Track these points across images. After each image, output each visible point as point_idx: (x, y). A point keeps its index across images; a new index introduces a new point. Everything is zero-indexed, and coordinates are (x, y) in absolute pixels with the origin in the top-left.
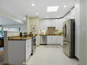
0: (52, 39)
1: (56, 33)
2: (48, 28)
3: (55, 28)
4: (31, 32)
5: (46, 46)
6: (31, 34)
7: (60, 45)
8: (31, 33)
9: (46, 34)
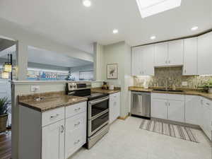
0: (168, 104)
1: (185, 84)
2: (157, 69)
3: (181, 68)
4: (106, 81)
5: (147, 121)
6: (105, 86)
7: (201, 129)
8: (105, 83)
9: (149, 88)
